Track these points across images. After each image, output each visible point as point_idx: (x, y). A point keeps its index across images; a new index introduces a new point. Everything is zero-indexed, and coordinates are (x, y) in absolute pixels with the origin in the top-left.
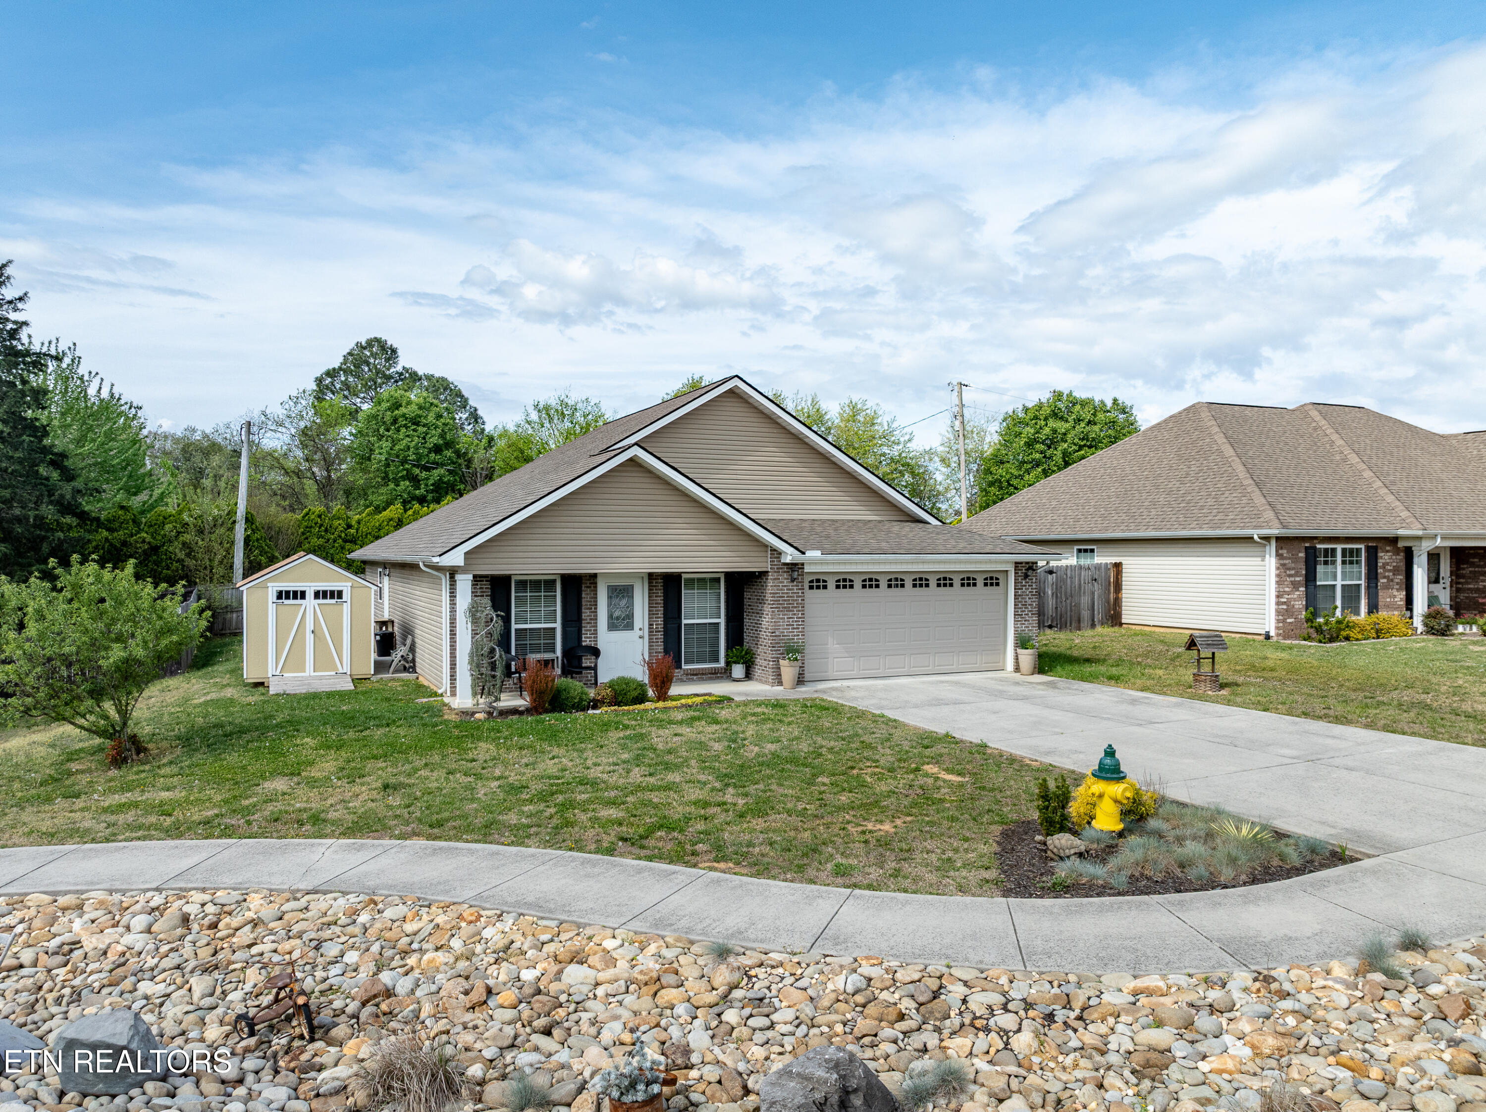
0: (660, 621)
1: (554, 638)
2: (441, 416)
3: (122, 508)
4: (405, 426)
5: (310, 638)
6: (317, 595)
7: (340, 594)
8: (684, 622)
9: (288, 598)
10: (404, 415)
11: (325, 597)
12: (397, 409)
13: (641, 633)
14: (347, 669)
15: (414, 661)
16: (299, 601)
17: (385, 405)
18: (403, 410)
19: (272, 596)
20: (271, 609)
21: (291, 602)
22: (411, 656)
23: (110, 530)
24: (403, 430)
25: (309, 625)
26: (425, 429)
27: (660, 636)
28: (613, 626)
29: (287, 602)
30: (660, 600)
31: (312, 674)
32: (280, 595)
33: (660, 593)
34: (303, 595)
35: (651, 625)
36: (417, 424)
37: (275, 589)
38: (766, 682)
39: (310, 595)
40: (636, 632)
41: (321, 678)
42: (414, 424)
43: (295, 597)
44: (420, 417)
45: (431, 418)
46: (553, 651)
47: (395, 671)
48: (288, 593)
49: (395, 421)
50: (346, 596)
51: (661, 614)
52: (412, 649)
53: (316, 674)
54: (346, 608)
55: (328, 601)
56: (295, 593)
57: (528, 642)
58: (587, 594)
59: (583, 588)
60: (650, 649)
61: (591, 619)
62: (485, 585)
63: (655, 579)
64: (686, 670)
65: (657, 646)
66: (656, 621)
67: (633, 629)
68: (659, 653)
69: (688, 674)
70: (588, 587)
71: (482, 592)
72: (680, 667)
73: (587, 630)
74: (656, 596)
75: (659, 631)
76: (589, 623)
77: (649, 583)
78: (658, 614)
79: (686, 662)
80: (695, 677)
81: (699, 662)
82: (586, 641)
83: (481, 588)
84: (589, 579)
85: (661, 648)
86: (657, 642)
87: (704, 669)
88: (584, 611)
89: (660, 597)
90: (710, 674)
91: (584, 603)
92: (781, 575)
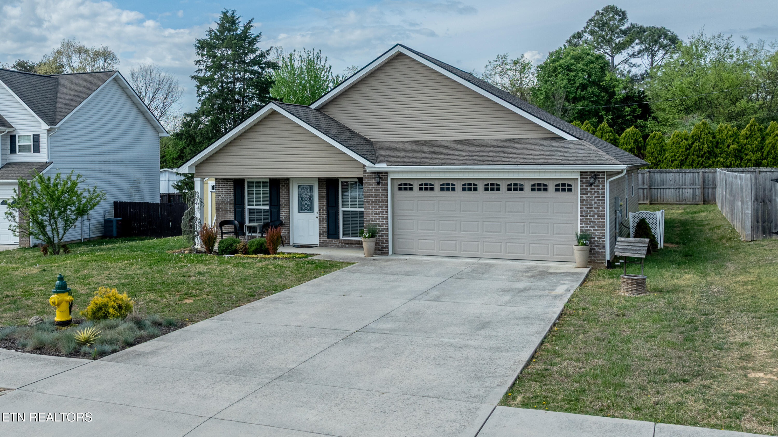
0: (325, 208)
8: (341, 209)
13: (317, 215)
19: (210, 189)
20: (209, 195)
27: (325, 217)
28: (301, 210)
30: (324, 195)
32: (213, 188)
35: (319, 210)
37: (211, 184)
40: (314, 214)
46: (268, 222)
51: (325, 203)
57: (255, 217)
58: (283, 190)
59: (281, 185)
60: (319, 225)
61: (285, 205)
62: (232, 184)
63: (322, 182)
64: (341, 240)
65: (323, 223)
66: (322, 208)
67: (313, 212)
68: (324, 228)
69: (342, 243)
70: (283, 186)
71: (230, 187)
72: (338, 238)
73: (283, 211)
74: (322, 193)
75: (324, 214)
76: (284, 207)
77: (319, 184)
78: (323, 204)
79: (344, 235)
80: (347, 245)
81: (353, 235)
82: (282, 218)
83: (230, 185)
84: (284, 182)
85: (325, 225)
86: (323, 221)
87: (353, 240)
88: (281, 200)
89: (325, 193)
90: (357, 244)
91: (281, 195)
92: (370, 180)
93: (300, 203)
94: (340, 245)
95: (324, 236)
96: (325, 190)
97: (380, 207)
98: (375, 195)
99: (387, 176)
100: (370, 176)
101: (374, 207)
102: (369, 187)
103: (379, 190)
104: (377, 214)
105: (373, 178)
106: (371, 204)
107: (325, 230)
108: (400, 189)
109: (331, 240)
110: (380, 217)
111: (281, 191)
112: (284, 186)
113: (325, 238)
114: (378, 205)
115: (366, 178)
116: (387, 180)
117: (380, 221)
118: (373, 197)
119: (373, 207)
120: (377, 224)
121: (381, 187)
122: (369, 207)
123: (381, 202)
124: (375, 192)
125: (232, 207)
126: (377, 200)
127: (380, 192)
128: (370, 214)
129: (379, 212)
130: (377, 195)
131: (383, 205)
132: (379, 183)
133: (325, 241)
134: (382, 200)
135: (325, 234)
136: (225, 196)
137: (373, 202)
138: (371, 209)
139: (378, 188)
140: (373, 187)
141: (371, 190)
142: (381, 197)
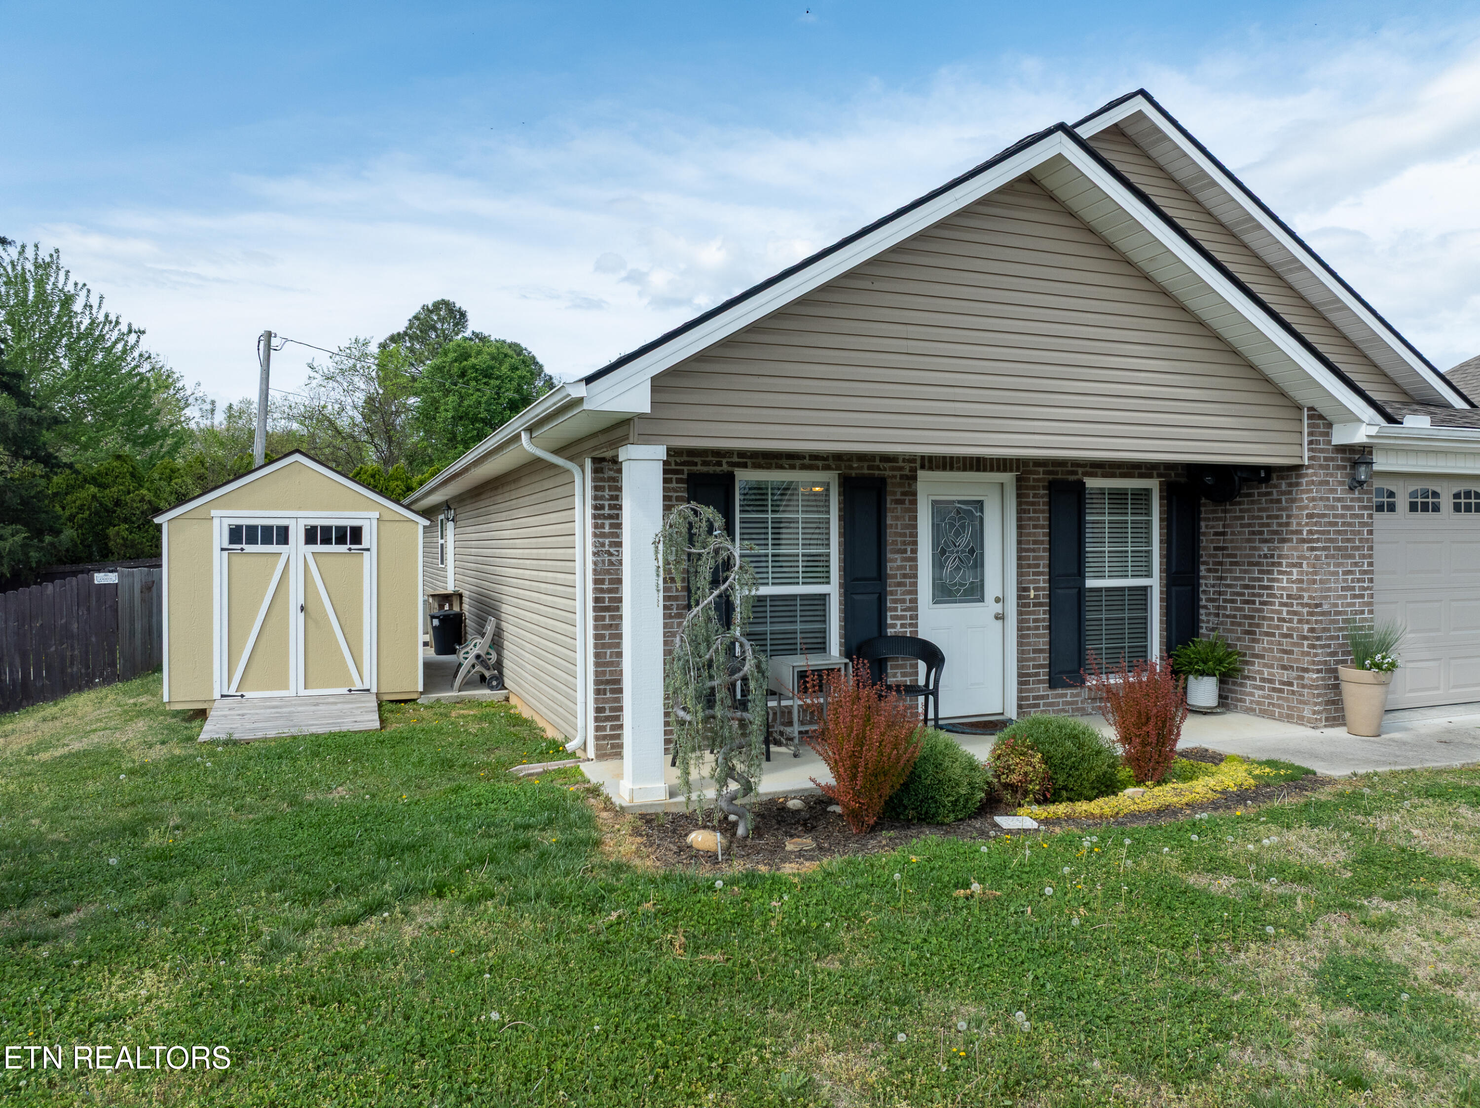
0: (1043, 582)
1: (823, 618)
2: (517, 369)
3: (119, 457)
4: (476, 379)
5: (296, 621)
6: (311, 536)
7: (356, 534)
8: (1091, 583)
9: (252, 540)
10: (474, 367)
11: (326, 541)
12: (466, 360)
13: (998, 608)
14: (370, 681)
15: (499, 665)
16: (274, 548)
17: (452, 355)
18: (473, 360)
19: (220, 536)
20: (219, 561)
21: (259, 548)
22: (494, 657)
23: (103, 486)
24: (473, 383)
25: (296, 596)
26: (498, 382)
27: (1042, 614)
28: (945, 591)
29: (249, 548)
30: (1041, 534)
31: (302, 692)
32: (235, 534)
33: (1043, 519)
34: (283, 535)
35: (1022, 590)
36: (489, 376)
37: (226, 522)
38: (1301, 720)
39: (297, 535)
40: (990, 607)
41: (317, 701)
42: (485, 376)
43: (267, 540)
44: (492, 368)
45: (505, 369)
46: (821, 647)
47: (467, 684)
48: (252, 529)
49: (463, 374)
50: (368, 538)
51: (1044, 565)
52: (497, 643)
53: (309, 692)
54: (368, 561)
55: (334, 548)
56: (267, 530)
57: (771, 627)
58: (897, 518)
59: (889, 498)
60: (1020, 645)
61: (905, 575)
64: (1093, 688)
65: (1037, 636)
66: (1034, 582)
67: (982, 600)
68: (1040, 651)
69: (1096, 699)
70: (898, 502)
72: (1083, 682)
73: (895, 601)
74: (1035, 527)
75: (1041, 604)
76: (899, 584)
77: (1021, 496)
78: (1038, 566)
82: (894, 626)
84: (901, 485)
85: (1043, 643)
86: (1037, 628)
88: (889, 556)
89: (1043, 527)
91: (890, 539)
92: (1332, 475)
93: (938, 569)
94: (1089, 706)
95: (1039, 682)
97: (1355, 564)
98: (1344, 524)
99: (1371, 461)
100: (1333, 460)
101: (1343, 565)
102: (1328, 499)
103: (1355, 507)
104: (1348, 588)
105: (1338, 467)
106: (1333, 557)
107: (1043, 659)
109: (1060, 691)
110: (1354, 596)
111: (888, 522)
112: (902, 502)
113: (1042, 689)
114: (1349, 557)
117: (1356, 612)
118: (1338, 532)
119: (1339, 565)
121: (1360, 500)
122: (1328, 564)
124: (1342, 516)
126: (1348, 540)
127: (1356, 516)
128: (1328, 589)
129: (1353, 581)
130: (1349, 524)
131: (1364, 556)
132: (1359, 485)
133: (1042, 697)
134: (1361, 540)
135: (1043, 674)
137: (1339, 548)
138: (1332, 573)
139: (1352, 500)
140: (1338, 499)
141: (1332, 507)
142: (1359, 533)
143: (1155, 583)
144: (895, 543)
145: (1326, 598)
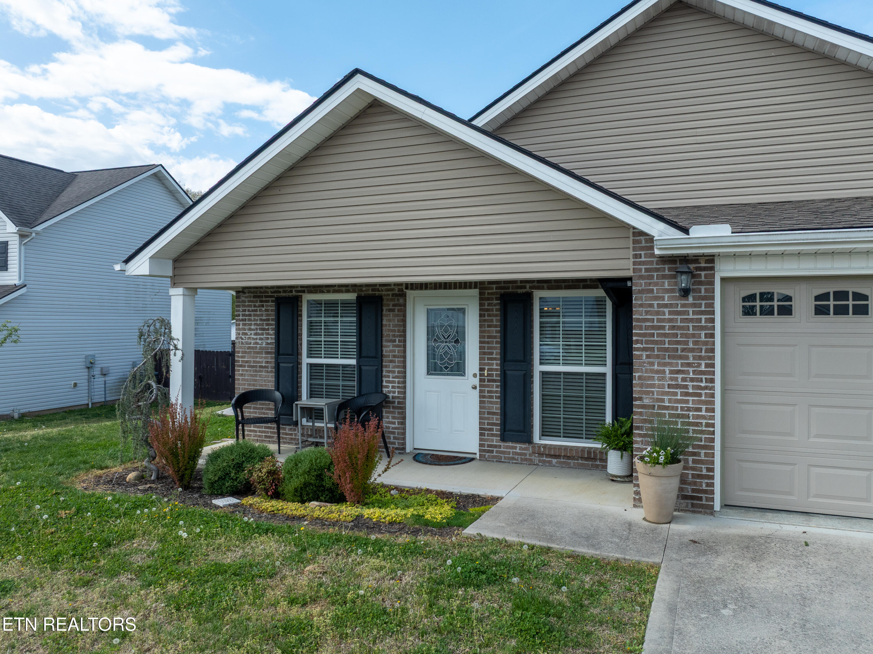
0: (496, 365)
1: (354, 379)
8: (538, 368)
13: (471, 381)
27: (496, 387)
28: (434, 369)
30: (495, 331)
35: (481, 369)
40: (468, 379)
51: (496, 353)
57: (324, 382)
58: (390, 320)
59: (384, 308)
60: (481, 407)
61: (394, 356)
62: (271, 306)
63: (488, 299)
64: (540, 446)
65: (491, 403)
66: (488, 364)
67: (463, 374)
68: (494, 414)
69: (541, 454)
70: (391, 310)
71: (267, 315)
72: (529, 440)
73: (389, 372)
74: (489, 326)
75: (494, 381)
76: (391, 361)
77: (481, 305)
78: (492, 353)
79: (544, 433)
80: (554, 461)
81: (567, 436)
82: (387, 387)
83: (266, 310)
84: (392, 300)
85: (496, 408)
86: (491, 397)
87: (572, 448)
88: (384, 343)
89: (496, 326)
90: (582, 458)
91: (385, 333)
92: (656, 284)
93: (431, 354)
94: (536, 459)
95: (493, 435)
96: (496, 321)
97: (689, 365)
98: (673, 328)
99: (712, 268)
100: (657, 270)
101: (670, 364)
102: (651, 306)
103: (687, 313)
104: (677, 386)
105: (664, 277)
106: (658, 357)
107: (496, 419)
108: (749, 312)
109: (510, 444)
110: (687, 394)
111: (384, 322)
112: (393, 310)
113: (496, 441)
114: (681, 357)
115: (641, 277)
116: (712, 283)
117: (689, 409)
118: (665, 335)
119: (665, 365)
120: (678, 416)
121: (694, 305)
122: (652, 364)
123: (692, 350)
124: (670, 320)
125: (271, 357)
126: (678, 343)
127: (691, 320)
128: (653, 386)
129: (684, 380)
130: (679, 328)
131: (700, 358)
132: (685, 292)
133: (495, 446)
134: (695, 343)
135: (496, 430)
136: (256, 334)
137: (666, 350)
138: (658, 372)
139: (683, 306)
140: (666, 306)
141: (658, 313)
142: (693, 335)
143: (608, 370)
144: (388, 335)
145: (648, 393)
